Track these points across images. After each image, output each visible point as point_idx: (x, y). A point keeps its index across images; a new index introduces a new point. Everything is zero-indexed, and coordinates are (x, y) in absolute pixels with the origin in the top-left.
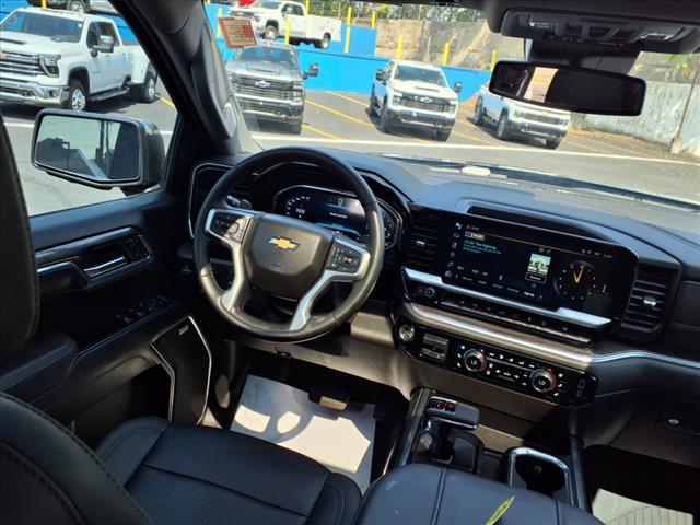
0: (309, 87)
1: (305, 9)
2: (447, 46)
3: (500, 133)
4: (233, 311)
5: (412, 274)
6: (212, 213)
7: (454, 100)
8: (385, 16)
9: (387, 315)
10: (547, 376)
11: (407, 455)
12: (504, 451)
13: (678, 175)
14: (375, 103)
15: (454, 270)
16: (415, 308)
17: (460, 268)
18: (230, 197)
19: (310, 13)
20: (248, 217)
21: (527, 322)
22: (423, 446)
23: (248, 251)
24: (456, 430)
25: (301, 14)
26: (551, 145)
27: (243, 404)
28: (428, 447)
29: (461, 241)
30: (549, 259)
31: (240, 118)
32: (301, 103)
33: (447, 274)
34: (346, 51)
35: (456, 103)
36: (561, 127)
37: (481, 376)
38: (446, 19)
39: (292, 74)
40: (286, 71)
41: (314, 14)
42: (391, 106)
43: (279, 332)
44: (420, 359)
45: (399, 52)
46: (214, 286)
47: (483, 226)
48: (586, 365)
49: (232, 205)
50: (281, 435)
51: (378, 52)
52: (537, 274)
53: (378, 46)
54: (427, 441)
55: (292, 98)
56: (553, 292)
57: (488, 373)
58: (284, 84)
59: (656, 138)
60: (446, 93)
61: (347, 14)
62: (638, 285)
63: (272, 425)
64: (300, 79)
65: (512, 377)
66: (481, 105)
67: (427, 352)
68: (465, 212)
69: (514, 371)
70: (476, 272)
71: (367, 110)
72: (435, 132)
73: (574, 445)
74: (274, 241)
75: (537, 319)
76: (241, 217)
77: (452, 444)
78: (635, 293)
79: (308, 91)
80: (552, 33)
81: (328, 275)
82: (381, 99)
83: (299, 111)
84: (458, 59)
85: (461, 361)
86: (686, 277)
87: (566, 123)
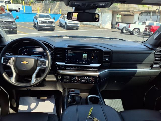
0: (17, 22)
1: (11, 2)
2: (49, 9)
3: (66, 28)
4: (15, 82)
5: (58, 63)
6: (3, 58)
7: (54, 21)
8: (33, 3)
9: (54, 74)
10: (91, 79)
11: (66, 105)
12: (86, 97)
13: (102, 32)
14: (35, 24)
15: (67, 60)
16: (60, 71)
17: (68, 60)
18: (7, 53)
19: (13, 3)
20: (13, 57)
21: (84, 68)
22: (69, 102)
23: (15, 66)
24: (75, 96)
25: (11, 3)
26: (77, 29)
27: (20, 105)
28: (70, 101)
29: (68, 54)
30: (86, 54)
31: (4, 32)
32: (16, 26)
33: (66, 62)
34: (25, 12)
35: (54, 22)
36: (78, 25)
37: (78, 82)
38: (48, 3)
39: (11, 19)
40: (10, 18)
41: (14, 3)
42: (39, 24)
43: (29, 85)
44: (64, 82)
45: (38, 11)
46: (8, 77)
47: (72, 50)
48: (98, 75)
49: (8, 55)
50: (32, 109)
51: (33, 12)
52: (85, 58)
53: (33, 10)
54: (69, 100)
55: (13, 25)
56: (89, 61)
57: (79, 81)
58: (10, 22)
59: (97, 25)
60: (52, 20)
61: (23, 3)
62: (104, 56)
63: (29, 107)
64: (14, 20)
65: (84, 81)
66: (60, 22)
67: (65, 80)
68: (67, 47)
69: (84, 79)
70: (72, 60)
71: (33, 26)
72: (51, 29)
73: (99, 92)
74: (22, 62)
75: (87, 67)
76: (11, 58)
77: (75, 99)
78: (104, 58)
79: (17, 23)
80: (80, 5)
81: (38, 68)
82: (36, 23)
83: (16, 28)
84: (53, 12)
85: (73, 80)
86: (113, 53)
87: (79, 24)
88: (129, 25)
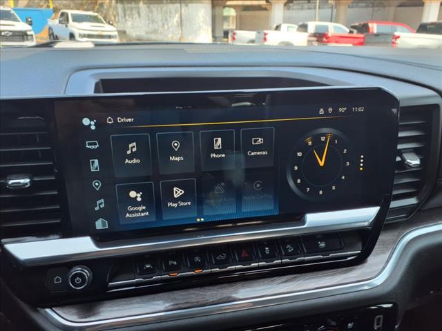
7: (30, 31)
21: (264, 258)
33: (99, 225)
66: (53, 34)
87: (115, 37)
88: (265, 34)
